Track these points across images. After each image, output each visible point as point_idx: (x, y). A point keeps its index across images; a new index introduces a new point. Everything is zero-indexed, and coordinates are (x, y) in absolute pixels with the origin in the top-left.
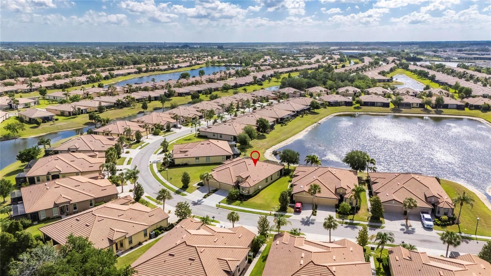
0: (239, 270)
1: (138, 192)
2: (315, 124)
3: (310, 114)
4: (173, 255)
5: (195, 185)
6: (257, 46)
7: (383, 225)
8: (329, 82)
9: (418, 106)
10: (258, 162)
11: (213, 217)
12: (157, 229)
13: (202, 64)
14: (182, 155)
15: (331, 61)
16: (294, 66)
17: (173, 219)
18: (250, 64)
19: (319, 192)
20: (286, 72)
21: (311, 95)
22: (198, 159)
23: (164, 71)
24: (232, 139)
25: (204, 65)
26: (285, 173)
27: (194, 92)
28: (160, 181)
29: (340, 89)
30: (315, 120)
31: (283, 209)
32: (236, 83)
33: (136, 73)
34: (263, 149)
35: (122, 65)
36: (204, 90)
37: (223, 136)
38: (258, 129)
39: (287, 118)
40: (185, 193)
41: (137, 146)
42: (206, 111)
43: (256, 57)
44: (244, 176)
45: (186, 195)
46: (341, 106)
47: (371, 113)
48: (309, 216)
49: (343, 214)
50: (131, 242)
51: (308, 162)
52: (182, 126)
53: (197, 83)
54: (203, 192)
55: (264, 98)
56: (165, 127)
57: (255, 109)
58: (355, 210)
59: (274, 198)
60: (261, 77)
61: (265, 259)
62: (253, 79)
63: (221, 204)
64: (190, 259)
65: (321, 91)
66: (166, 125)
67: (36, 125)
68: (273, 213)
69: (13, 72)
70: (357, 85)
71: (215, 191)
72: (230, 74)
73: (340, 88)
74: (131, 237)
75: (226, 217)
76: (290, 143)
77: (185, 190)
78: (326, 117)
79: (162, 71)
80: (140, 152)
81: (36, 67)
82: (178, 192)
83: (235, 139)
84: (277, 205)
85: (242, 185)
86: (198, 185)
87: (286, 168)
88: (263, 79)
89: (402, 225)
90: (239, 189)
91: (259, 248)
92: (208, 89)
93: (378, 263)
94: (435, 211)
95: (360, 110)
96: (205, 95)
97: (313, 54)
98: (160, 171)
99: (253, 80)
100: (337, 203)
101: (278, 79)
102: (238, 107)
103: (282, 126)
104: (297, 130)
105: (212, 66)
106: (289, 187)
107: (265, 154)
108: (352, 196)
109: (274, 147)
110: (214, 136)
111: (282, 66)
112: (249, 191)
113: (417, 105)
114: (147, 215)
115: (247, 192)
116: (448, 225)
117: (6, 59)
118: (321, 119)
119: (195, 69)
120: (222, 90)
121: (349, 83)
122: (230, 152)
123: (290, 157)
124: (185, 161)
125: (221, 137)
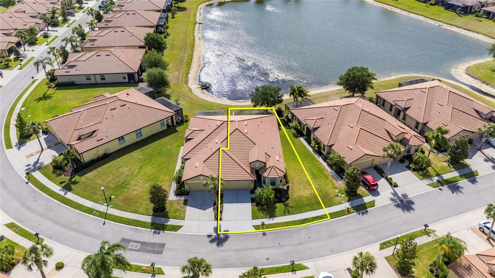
5: (173, 196)
14: (93, 143)
22: (123, 139)
24: (124, 78)
30: (192, 20)
40: (172, 223)
45: (179, 226)
77: (166, 217)
78: (198, 13)
82: (158, 227)
83: (131, 77)
110: (88, 79)
118: (195, 17)
122: (166, 110)
125: (103, 79)
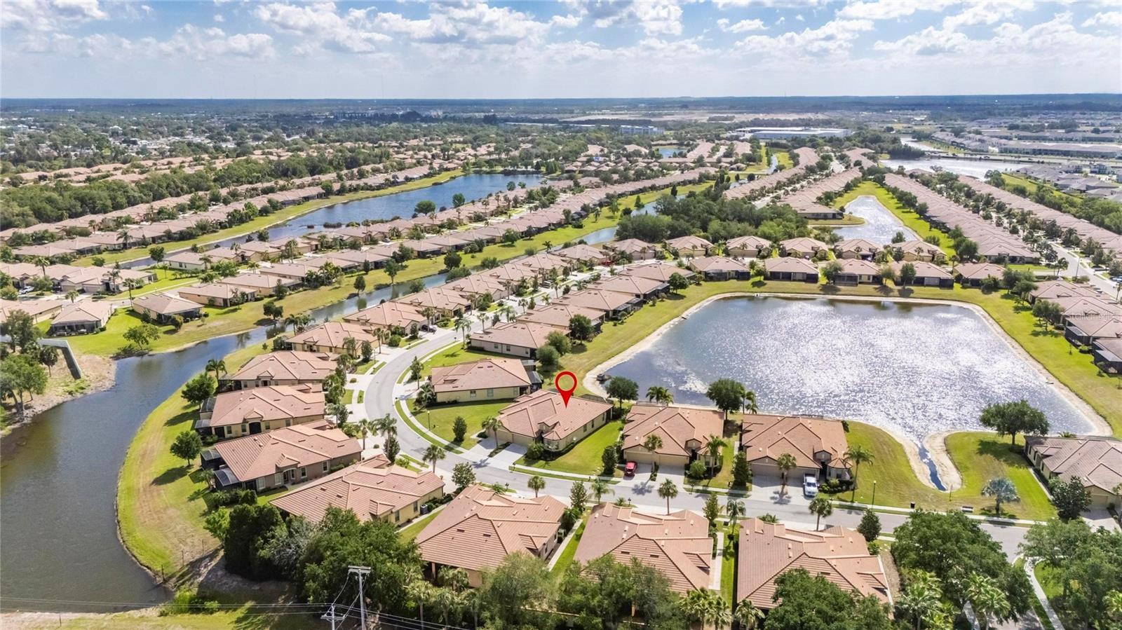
0: (546, 551)
1: (392, 449)
2: (676, 319)
3: (669, 298)
4: (463, 531)
5: (474, 436)
6: (572, 112)
7: (749, 493)
8: (715, 225)
9: (871, 281)
10: (571, 400)
11: (507, 485)
12: (430, 501)
13: (454, 169)
14: (449, 387)
15: (729, 160)
16: (649, 178)
17: (450, 487)
18: (556, 170)
19: (660, 446)
20: (633, 193)
21: (676, 255)
22: (475, 392)
23: (378, 190)
24: (527, 353)
25: (458, 173)
26: (615, 415)
27: (448, 248)
28: (417, 430)
29: (732, 241)
30: (676, 312)
31: (608, 472)
32: (530, 227)
33: (320, 196)
34: (582, 372)
35: (287, 176)
36: (468, 245)
37: (511, 348)
38: (572, 335)
39: (626, 310)
40: (459, 449)
41: (367, 369)
42: (477, 296)
43: (571, 152)
44: (550, 424)
45: (461, 453)
46: (729, 279)
47: (782, 295)
48: (645, 482)
49: (694, 477)
50: (397, 519)
51: (652, 398)
52: (435, 326)
53: (451, 225)
54: (486, 447)
55: (585, 263)
56: (408, 331)
57: (567, 291)
58: (712, 472)
59: (594, 457)
60: (579, 209)
61: (578, 537)
62: (564, 214)
63: (517, 466)
64: (485, 535)
65: (694, 247)
66: (409, 327)
67: (172, 327)
68: (594, 477)
69: (73, 202)
70: (765, 234)
71: (505, 446)
72: (516, 200)
73: (733, 237)
74: (398, 512)
75: (527, 485)
76: (628, 359)
77: (459, 446)
78: (698, 305)
79: (373, 190)
80: (373, 380)
81: (116, 187)
82: (448, 448)
83: (533, 353)
84: (599, 466)
85: (547, 436)
86: (480, 436)
87: (617, 405)
88: (584, 213)
89: (775, 493)
90: (543, 443)
91: (573, 525)
92: (476, 241)
93: (728, 541)
94: (824, 472)
95: (762, 289)
96: (470, 255)
97: (694, 141)
98: (414, 414)
99: (563, 217)
100: (688, 462)
101: (613, 211)
102: (535, 285)
103: (615, 325)
104: (642, 333)
105: (476, 172)
106: (618, 440)
107: (584, 381)
108: (706, 452)
109: (599, 366)
110: (496, 347)
111: (625, 179)
112: (557, 446)
113: (869, 279)
114: (415, 482)
115: (555, 447)
116: (839, 491)
117: (31, 158)
118: (687, 309)
119: (441, 184)
120: (502, 242)
121: (751, 229)
122: (525, 380)
123: (623, 390)
124: (452, 397)
125: (508, 350)
